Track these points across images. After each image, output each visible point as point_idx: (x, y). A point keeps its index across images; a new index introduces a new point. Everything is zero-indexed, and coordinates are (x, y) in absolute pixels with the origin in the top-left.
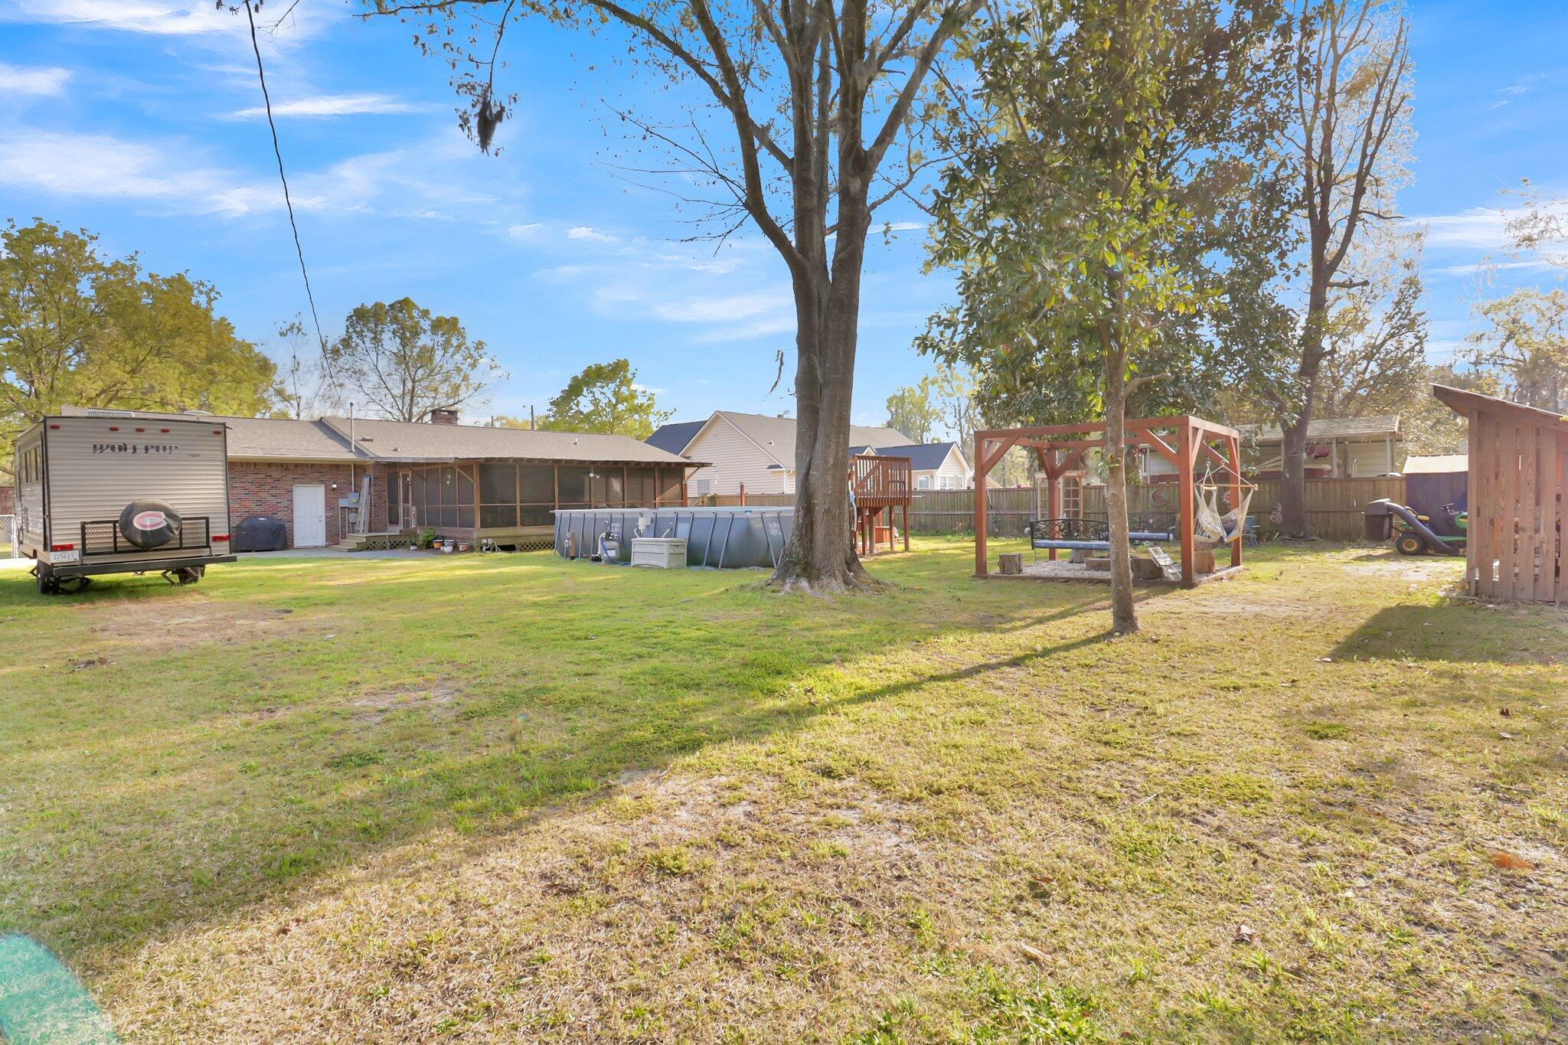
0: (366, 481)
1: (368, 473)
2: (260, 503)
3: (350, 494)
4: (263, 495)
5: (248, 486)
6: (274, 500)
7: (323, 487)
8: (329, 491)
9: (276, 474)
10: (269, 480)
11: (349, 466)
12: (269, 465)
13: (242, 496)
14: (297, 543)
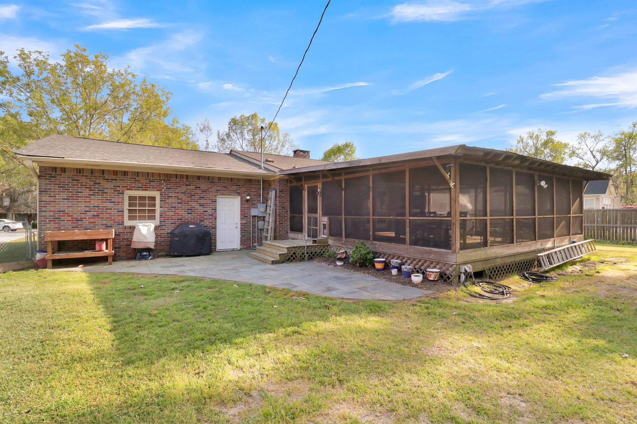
0: (272, 194)
1: (273, 187)
2: (191, 211)
3: (259, 205)
4: (194, 204)
5: (181, 196)
6: (201, 209)
7: (239, 198)
8: (244, 202)
9: (204, 186)
10: (198, 191)
11: (259, 181)
12: (199, 178)
13: (175, 205)
14: (220, 246)
